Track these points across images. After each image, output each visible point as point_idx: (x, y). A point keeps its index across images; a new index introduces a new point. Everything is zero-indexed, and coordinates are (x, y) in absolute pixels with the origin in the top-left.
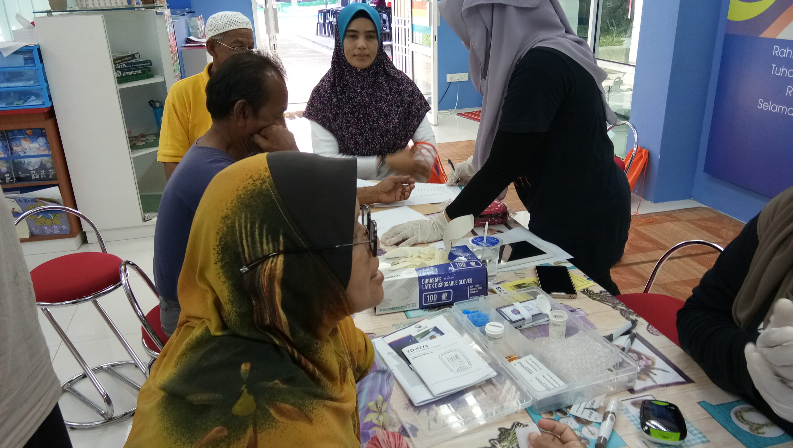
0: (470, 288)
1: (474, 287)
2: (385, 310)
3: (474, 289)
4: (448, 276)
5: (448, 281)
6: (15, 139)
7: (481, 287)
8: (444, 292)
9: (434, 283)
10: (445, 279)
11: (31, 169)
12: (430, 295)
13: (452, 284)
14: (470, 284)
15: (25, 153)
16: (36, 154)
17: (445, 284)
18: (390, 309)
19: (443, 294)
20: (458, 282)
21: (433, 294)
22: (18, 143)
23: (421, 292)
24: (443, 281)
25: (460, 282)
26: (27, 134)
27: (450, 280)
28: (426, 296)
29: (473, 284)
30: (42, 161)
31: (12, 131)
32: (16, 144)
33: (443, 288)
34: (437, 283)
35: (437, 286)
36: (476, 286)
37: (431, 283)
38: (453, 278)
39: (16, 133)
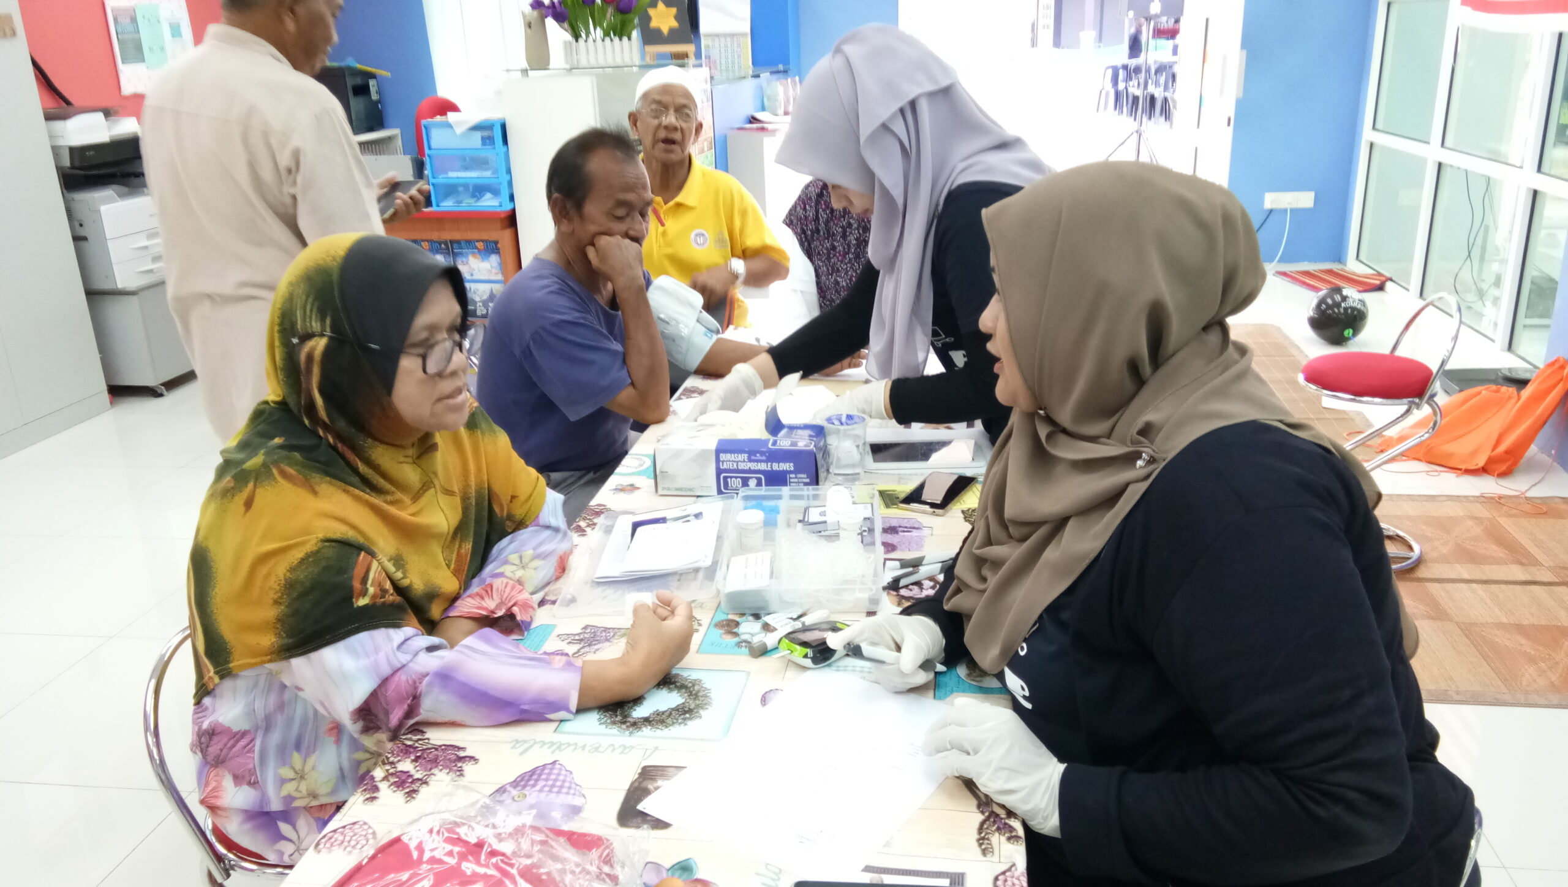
0: (790, 478)
1: (796, 478)
2: (669, 489)
3: (796, 480)
4: (758, 455)
5: (757, 461)
6: (461, 254)
7: (808, 478)
8: (751, 478)
9: (737, 462)
10: (753, 458)
11: (477, 299)
12: (731, 477)
13: (763, 466)
14: (790, 472)
15: (472, 275)
16: (486, 278)
17: (753, 466)
18: (677, 489)
19: (750, 480)
20: (772, 466)
21: (736, 477)
22: (464, 259)
23: (719, 472)
24: (750, 460)
25: (776, 467)
26: (476, 248)
27: (761, 461)
28: (725, 478)
29: (796, 472)
30: (492, 290)
31: (458, 242)
32: (462, 262)
33: (750, 471)
34: (741, 462)
35: (742, 466)
36: (799, 476)
37: (733, 461)
38: (764, 458)
39: (463, 244)
